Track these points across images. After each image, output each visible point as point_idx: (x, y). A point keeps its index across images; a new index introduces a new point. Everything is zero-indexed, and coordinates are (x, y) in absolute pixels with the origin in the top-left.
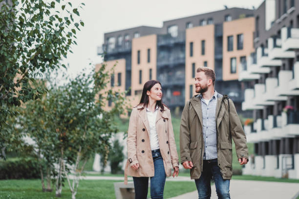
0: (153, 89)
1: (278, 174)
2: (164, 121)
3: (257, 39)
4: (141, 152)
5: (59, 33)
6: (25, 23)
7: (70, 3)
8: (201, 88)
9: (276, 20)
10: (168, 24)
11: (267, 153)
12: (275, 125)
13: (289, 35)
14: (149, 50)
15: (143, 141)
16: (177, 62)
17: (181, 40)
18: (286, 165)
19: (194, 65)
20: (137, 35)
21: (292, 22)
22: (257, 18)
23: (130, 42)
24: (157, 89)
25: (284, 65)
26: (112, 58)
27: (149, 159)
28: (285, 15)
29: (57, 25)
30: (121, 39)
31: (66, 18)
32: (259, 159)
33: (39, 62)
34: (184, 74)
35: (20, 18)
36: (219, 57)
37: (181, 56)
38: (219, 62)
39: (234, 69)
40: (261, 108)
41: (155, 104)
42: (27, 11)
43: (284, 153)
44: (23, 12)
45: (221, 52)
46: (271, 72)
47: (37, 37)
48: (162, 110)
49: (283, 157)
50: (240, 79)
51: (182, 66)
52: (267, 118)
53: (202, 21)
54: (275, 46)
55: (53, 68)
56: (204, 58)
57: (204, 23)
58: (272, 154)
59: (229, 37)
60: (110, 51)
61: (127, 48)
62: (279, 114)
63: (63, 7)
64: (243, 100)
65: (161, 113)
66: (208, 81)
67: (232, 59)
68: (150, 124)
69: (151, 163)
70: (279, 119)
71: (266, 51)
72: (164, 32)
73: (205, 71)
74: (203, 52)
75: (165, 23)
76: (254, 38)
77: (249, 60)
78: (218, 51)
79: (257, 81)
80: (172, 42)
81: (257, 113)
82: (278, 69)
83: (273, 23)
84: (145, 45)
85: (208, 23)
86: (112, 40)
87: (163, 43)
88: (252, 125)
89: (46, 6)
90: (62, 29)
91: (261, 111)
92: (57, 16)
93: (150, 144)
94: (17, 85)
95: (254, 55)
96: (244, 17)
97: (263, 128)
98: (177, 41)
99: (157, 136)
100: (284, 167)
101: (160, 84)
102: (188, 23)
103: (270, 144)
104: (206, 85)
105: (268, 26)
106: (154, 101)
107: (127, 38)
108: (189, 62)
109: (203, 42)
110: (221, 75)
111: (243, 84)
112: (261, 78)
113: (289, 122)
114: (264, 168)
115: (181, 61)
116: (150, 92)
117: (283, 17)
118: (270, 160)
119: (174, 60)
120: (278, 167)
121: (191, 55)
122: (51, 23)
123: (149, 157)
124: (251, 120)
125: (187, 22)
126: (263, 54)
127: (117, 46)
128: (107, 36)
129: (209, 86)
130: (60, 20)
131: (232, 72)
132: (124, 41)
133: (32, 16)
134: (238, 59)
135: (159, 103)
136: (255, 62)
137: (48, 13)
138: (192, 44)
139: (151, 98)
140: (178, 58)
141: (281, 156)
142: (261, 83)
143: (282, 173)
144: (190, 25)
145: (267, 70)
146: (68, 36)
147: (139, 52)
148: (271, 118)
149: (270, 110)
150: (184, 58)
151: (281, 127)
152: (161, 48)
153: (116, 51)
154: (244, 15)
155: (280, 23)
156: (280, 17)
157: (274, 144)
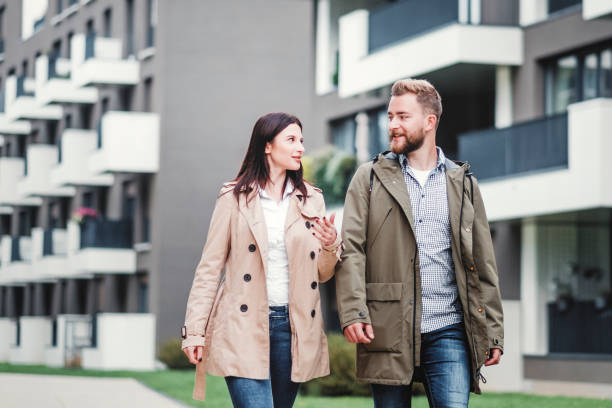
0: (281, 139)
1: (56, 357)
2: (308, 225)
4: (238, 308)
8: (408, 141)
9: (48, 16)
12: (48, 249)
13: (90, 53)
15: (247, 278)
18: (74, 338)
21: (90, 24)
24: (293, 139)
25: (68, 118)
27: (259, 331)
28: (74, 8)
40: (9, 210)
41: (283, 179)
46: (34, 133)
48: (304, 196)
49: (67, 322)
52: (29, 234)
54: (53, 74)
65: (301, 204)
66: (426, 121)
68: (269, 232)
69: (263, 342)
73: (416, 92)
83: (37, 24)
91: (6, 218)
93: (265, 287)
97: (16, 257)
99: (287, 266)
100: (70, 344)
101: (300, 125)
103: (27, 293)
104: (421, 130)
105: (28, 30)
106: (280, 170)
113: (83, 244)
114: (19, 343)
116: (273, 147)
117: (67, 12)
118: (34, 327)
120: (54, 342)
123: (260, 325)
126: (21, 92)
129: (427, 132)
135: (294, 177)
139: (273, 160)
141: (61, 319)
143: (65, 358)
145: (25, 128)
149: (28, 215)
151: (64, 255)
155: (59, 24)
156: (59, 11)
157: (38, 292)
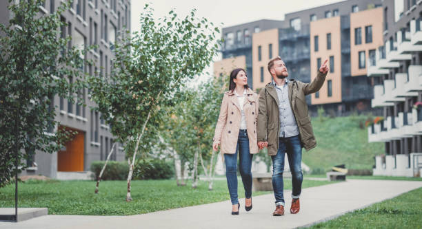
0: (238, 76)
1: (410, 173)
2: (251, 104)
3: (386, 32)
5: (204, 47)
6: (177, 40)
7: (212, 23)
9: (405, 11)
10: (290, 17)
11: (399, 153)
12: (406, 123)
13: (418, 28)
14: (270, 46)
15: (231, 122)
16: (301, 57)
17: (305, 34)
18: (418, 164)
19: (319, 60)
20: (257, 30)
22: (386, 9)
23: (250, 37)
24: (242, 75)
25: (414, 59)
26: (231, 55)
28: (414, 6)
29: (202, 41)
30: (240, 34)
31: (210, 36)
32: (389, 159)
33: (188, 70)
34: (310, 71)
35: (174, 37)
36: (346, 51)
37: (306, 51)
38: (346, 57)
39: (362, 64)
40: (392, 104)
42: (179, 31)
43: (416, 151)
44: (176, 32)
45: (349, 46)
46: (401, 67)
47: (187, 51)
48: (249, 95)
49: (414, 156)
50: (369, 75)
51: (306, 62)
52: (398, 116)
53: (327, 13)
54: (404, 39)
55: (199, 75)
56: (330, 53)
57: (330, 15)
58: (403, 153)
59: (356, 30)
60: (228, 47)
61: (247, 44)
62: (410, 111)
63: (206, 26)
64: (373, 97)
67: (360, 53)
70: (409, 115)
71: (395, 45)
72: (287, 26)
74: (329, 47)
75: (287, 15)
76: (384, 31)
77: (378, 54)
78: (345, 44)
79: (387, 77)
80: (295, 36)
81: (387, 109)
82: (408, 63)
83: (402, 14)
84: (267, 40)
85: (334, 15)
86: (231, 36)
87: (285, 37)
88: (382, 123)
89: (194, 27)
90: (206, 44)
91: (392, 108)
92: (202, 34)
94: (172, 90)
95: (382, 49)
96: (373, 8)
97: (393, 126)
98: (300, 35)
100: (416, 166)
102: (312, 16)
103: (401, 142)
105: (397, 18)
107: (247, 33)
108: (314, 57)
109: (329, 35)
110: (349, 70)
111: (373, 80)
112: (391, 73)
113: (419, 119)
114: (396, 167)
115: (306, 57)
116: (237, 79)
117: (412, 8)
118: (402, 159)
119: (298, 56)
120: (410, 166)
121: (316, 49)
122: (197, 40)
124: (380, 118)
125: (311, 14)
126: (392, 48)
127: (236, 42)
128: (226, 32)
130: (205, 37)
131: (360, 67)
132: (244, 36)
133: (184, 34)
134: (367, 53)
136: (383, 56)
137: (195, 32)
138: (316, 38)
140: (302, 54)
141: (412, 155)
142: (391, 79)
143: (414, 172)
144: (315, 18)
145: (397, 65)
146: (212, 50)
147: (260, 47)
148: (401, 115)
149: (401, 106)
150: (309, 53)
151: (411, 125)
152: (283, 43)
153: (235, 48)
154: (373, 5)
155: (409, 14)
156: (409, 8)
157: (406, 141)
